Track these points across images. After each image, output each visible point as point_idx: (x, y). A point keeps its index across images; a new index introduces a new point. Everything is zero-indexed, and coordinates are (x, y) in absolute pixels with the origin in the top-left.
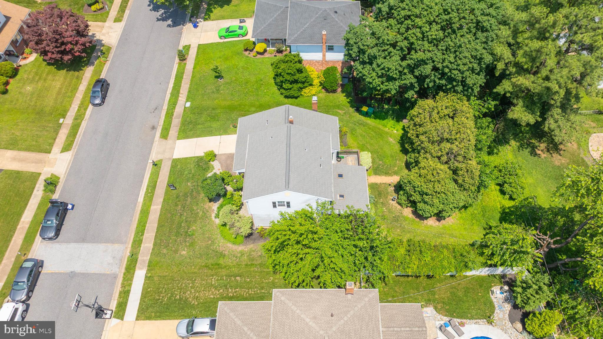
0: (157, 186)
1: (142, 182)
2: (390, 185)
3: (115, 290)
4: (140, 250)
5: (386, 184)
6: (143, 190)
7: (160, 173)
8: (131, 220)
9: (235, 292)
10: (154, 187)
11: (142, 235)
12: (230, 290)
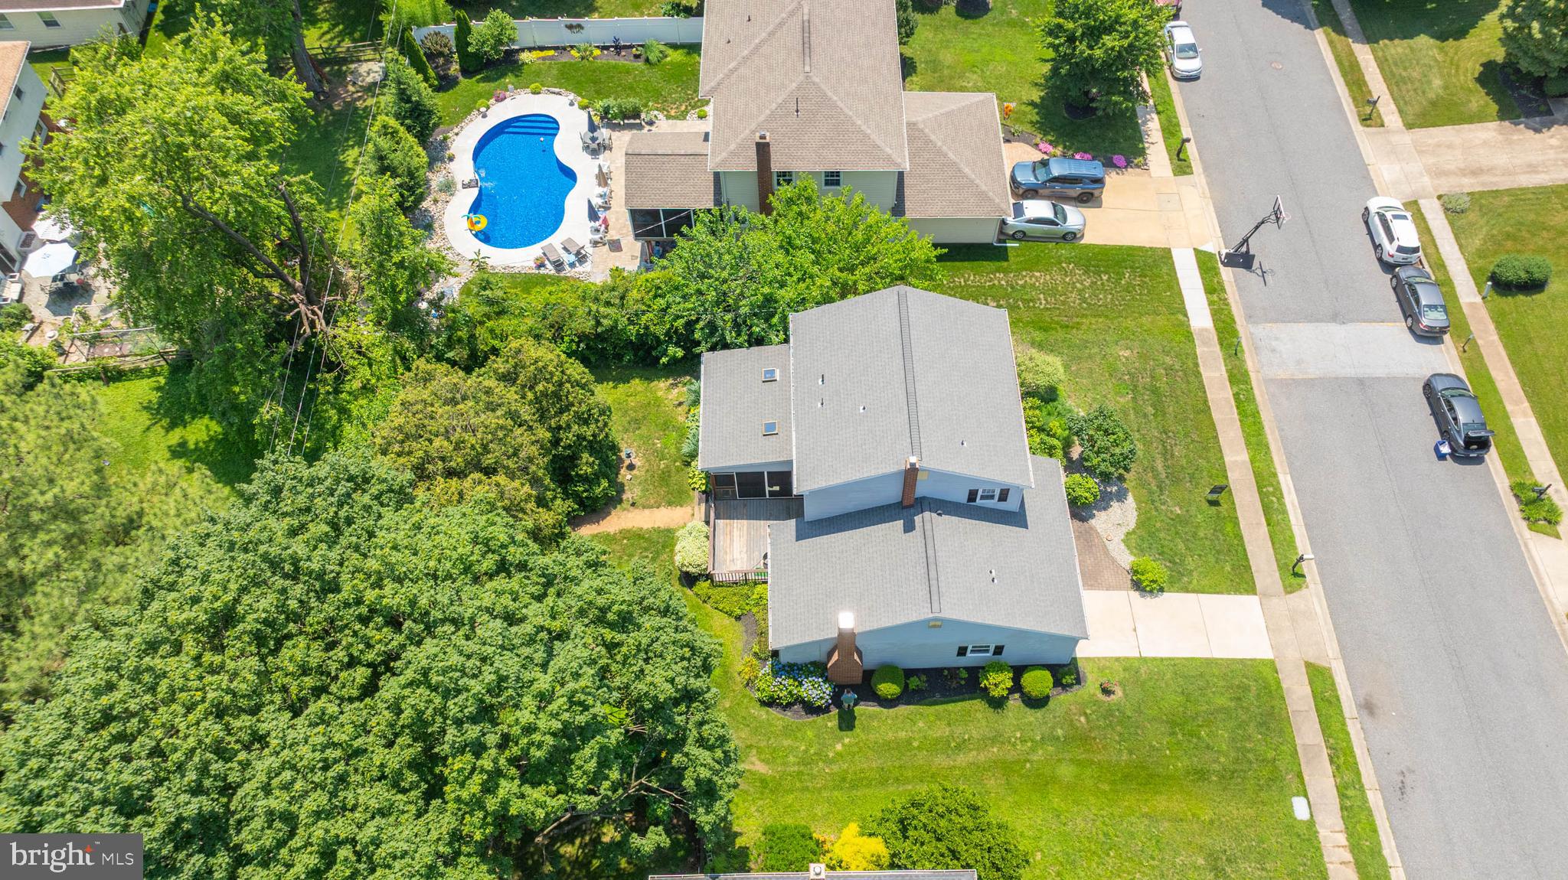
0: (1261, 512)
1: (1308, 527)
2: (633, 504)
3: (1237, 297)
4: (1226, 365)
5: (644, 507)
6: (1293, 504)
7: (1271, 551)
8: (1281, 430)
9: (991, 280)
10: (1267, 510)
11: (1236, 396)
12: (1003, 282)
